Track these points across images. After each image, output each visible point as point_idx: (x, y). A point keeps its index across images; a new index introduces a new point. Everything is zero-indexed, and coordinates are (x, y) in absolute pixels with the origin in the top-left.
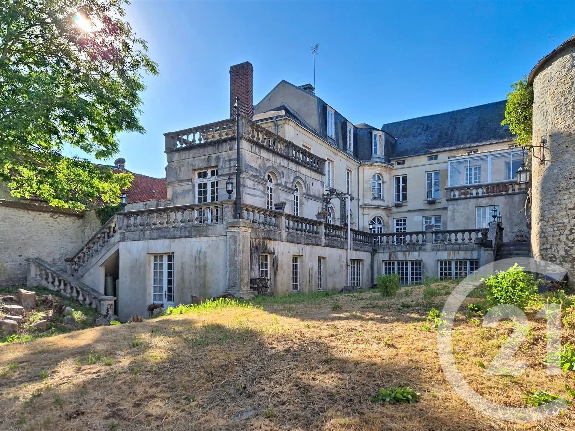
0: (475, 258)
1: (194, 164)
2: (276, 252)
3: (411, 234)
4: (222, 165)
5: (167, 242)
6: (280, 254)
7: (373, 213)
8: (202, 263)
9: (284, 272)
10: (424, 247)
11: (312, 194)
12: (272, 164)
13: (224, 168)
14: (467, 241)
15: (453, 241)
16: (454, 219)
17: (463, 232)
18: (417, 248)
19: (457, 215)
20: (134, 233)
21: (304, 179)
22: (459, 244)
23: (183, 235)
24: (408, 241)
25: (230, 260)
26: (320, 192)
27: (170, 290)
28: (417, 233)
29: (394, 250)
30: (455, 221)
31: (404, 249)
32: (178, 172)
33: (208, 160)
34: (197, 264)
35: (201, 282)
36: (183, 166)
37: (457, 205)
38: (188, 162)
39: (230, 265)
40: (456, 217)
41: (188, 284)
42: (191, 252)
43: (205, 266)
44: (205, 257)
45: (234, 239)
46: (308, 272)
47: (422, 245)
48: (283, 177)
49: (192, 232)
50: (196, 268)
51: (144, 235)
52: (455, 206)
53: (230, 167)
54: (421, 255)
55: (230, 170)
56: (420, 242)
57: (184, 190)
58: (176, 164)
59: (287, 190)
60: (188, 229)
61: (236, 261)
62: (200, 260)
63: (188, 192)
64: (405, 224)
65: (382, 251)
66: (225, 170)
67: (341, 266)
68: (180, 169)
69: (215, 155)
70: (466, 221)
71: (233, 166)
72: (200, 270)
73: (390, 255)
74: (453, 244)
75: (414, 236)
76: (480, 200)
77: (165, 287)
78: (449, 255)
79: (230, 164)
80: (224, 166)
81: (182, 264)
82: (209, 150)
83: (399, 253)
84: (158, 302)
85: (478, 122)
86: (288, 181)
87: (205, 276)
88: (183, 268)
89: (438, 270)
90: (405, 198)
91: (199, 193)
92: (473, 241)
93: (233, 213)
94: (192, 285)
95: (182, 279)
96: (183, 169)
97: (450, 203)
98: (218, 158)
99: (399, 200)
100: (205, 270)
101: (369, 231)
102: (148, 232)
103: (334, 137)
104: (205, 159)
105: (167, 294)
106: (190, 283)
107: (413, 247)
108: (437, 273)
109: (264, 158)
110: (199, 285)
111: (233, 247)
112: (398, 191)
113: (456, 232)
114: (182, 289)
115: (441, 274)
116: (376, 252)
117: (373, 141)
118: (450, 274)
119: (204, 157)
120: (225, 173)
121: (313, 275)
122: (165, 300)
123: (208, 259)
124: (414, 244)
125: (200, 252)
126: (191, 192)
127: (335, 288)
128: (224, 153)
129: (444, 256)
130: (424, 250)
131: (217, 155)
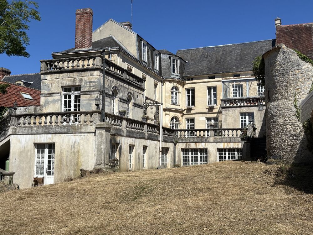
0: (240, 147)
1: (62, 82)
2: (121, 142)
3: (200, 130)
4: (84, 85)
5: (50, 136)
6: (122, 144)
7: (172, 114)
8: (76, 150)
9: (125, 156)
10: (208, 140)
11: (137, 103)
12: (115, 84)
13: (85, 87)
14: (235, 136)
15: (226, 136)
16: (226, 120)
17: (233, 130)
18: (204, 140)
19: (228, 118)
20: (24, 129)
21: (133, 93)
22: (230, 138)
23: (63, 131)
24: (198, 135)
25: (98, 148)
26: (142, 101)
27: (49, 168)
28: (204, 130)
29: (189, 141)
30: (227, 122)
31: (196, 141)
32: (50, 87)
33: (74, 80)
34: (73, 150)
35: (75, 162)
36: (54, 83)
37: (228, 111)
38: (58, 81)
39: (98, 151)
40: (227, 119)
41: (65, 163)
42: (68, 142)
43: (78, 152)
44: (79, 146)
45: (101, 135)
46: (137, 156)
47: (207, 138)
48: (121, 92)
49: (69, 129)
50: (71, 153)
51: (32, 131)
52: (227, 111)
53: (90, 87)
54: (206, 144)
55: (90, 88)
56: (206, 136)
57: (54, 99)
58: (48, 81)
59: (123, 101)
60: (66, 127)
61: (102, 148)
62: (74, 148)
63: (57, 100)
64: (193, 122)
65: (180, 141)
66: (86, 88)
67: (156, 152)
68: (52, 85)
69: (79, 78)
70: (234, 122)
71: (92, 86)
72: (75, 154)
73: (186, 145)
74: (227, 138)
75: (202, 132)
76: (243, 108)
77: (46, 166)
78: (224, 145)
79: (90, 84)
80: (85, 86)
81: (61, 150)
82: (75, 74)
83: (192, 143)
84: (40, 176)
85: (240, 55)
86: (124, 95)
87: (78, 158)
88: (61, 153)
89: (217, 155)
90: (193, 103)
91: (65, 102)
92: (238, 136)
93: (99, 118)
94: (68, 164)
95: (61, 161)
96: (54, 85)
97: (224, 109)
98: (81, 80)
99: (189, 105)
100: (79, 154)
101: (170, 128)
102: (35, 128)
103: (146, 61)
104: (71, 80)
105: (47, 170)
106: (67, 163)
107: (202, 139)
108: (217, 157)
109: (110, 81)
110: (74, 164)
111: (100, 140)
112: (189, 99)
113: (228, 130)
114: (61, 167)
115: (220, 157)
116: (177, 143)
117: (172, 63)
118: (225, 158)
119: (71, 79)
120: (86, 90)
121: (140, 158)
122: (45, 175)
123: (81, 147)
124: (202, 137)
125: (75, 142)
126: (60, 101)
127: (152, 167)
128: (85, 77)
129: (222, 146)
130: (209, 142)
131: (81, 78)
